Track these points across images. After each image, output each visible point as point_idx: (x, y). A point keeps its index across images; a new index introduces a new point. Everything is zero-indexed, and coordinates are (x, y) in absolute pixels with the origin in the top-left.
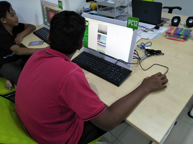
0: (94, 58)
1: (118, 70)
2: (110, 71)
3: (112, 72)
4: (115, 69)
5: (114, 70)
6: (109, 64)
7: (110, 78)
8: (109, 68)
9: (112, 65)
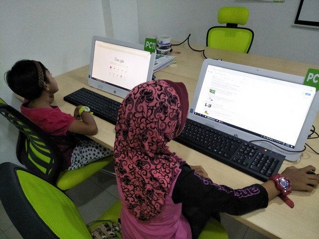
0: (208, 130)
1: (260, 154)
2: (246, 154)
3: (250, 156)
4: (253, 151)
5: (252, 153)
6: (239, 143)
7: (250, 168)
8: (243, 149)
9: (246, 144)
